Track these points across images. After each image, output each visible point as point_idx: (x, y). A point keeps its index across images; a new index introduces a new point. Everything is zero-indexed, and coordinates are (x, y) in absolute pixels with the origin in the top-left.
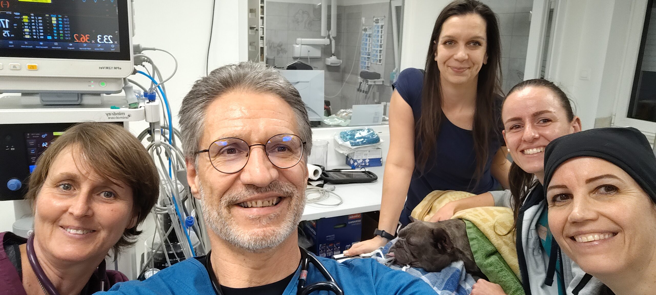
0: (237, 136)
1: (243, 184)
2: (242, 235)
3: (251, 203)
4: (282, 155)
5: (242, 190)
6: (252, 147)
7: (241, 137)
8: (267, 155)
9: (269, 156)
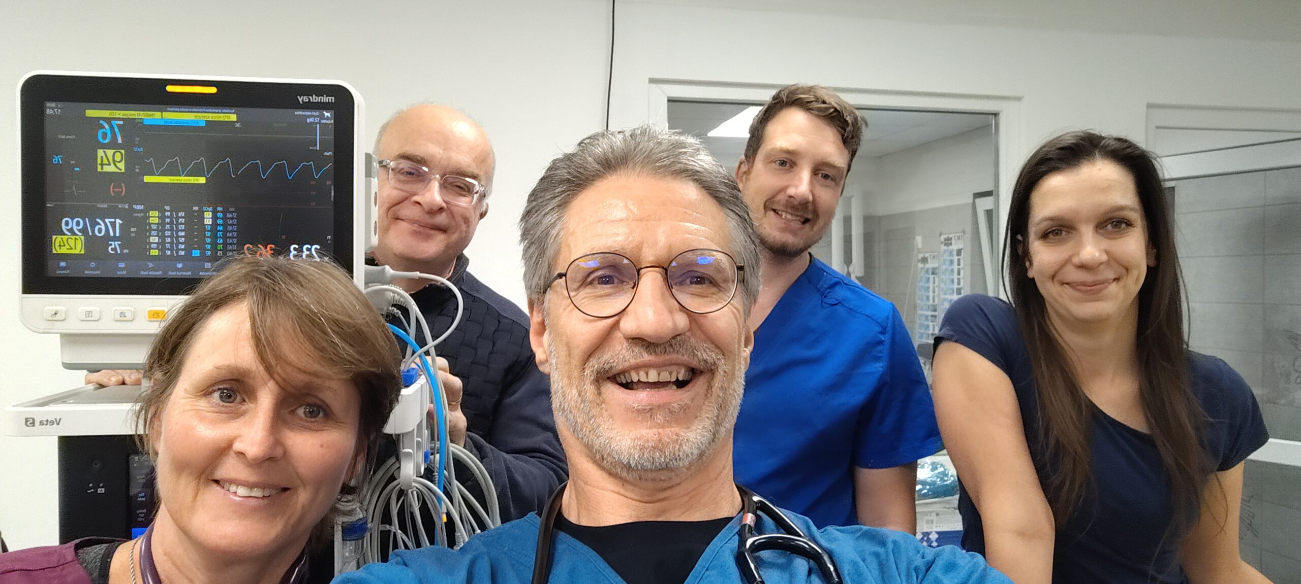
0: (617, 250)
1: (625, 338)
2: (618, 438)
3: (638, 375)
4: (699, 290)
5: (621, 350)
6: (642, 271)
7: (623, 253)
8: (670, 287)
9: (673, 290)
